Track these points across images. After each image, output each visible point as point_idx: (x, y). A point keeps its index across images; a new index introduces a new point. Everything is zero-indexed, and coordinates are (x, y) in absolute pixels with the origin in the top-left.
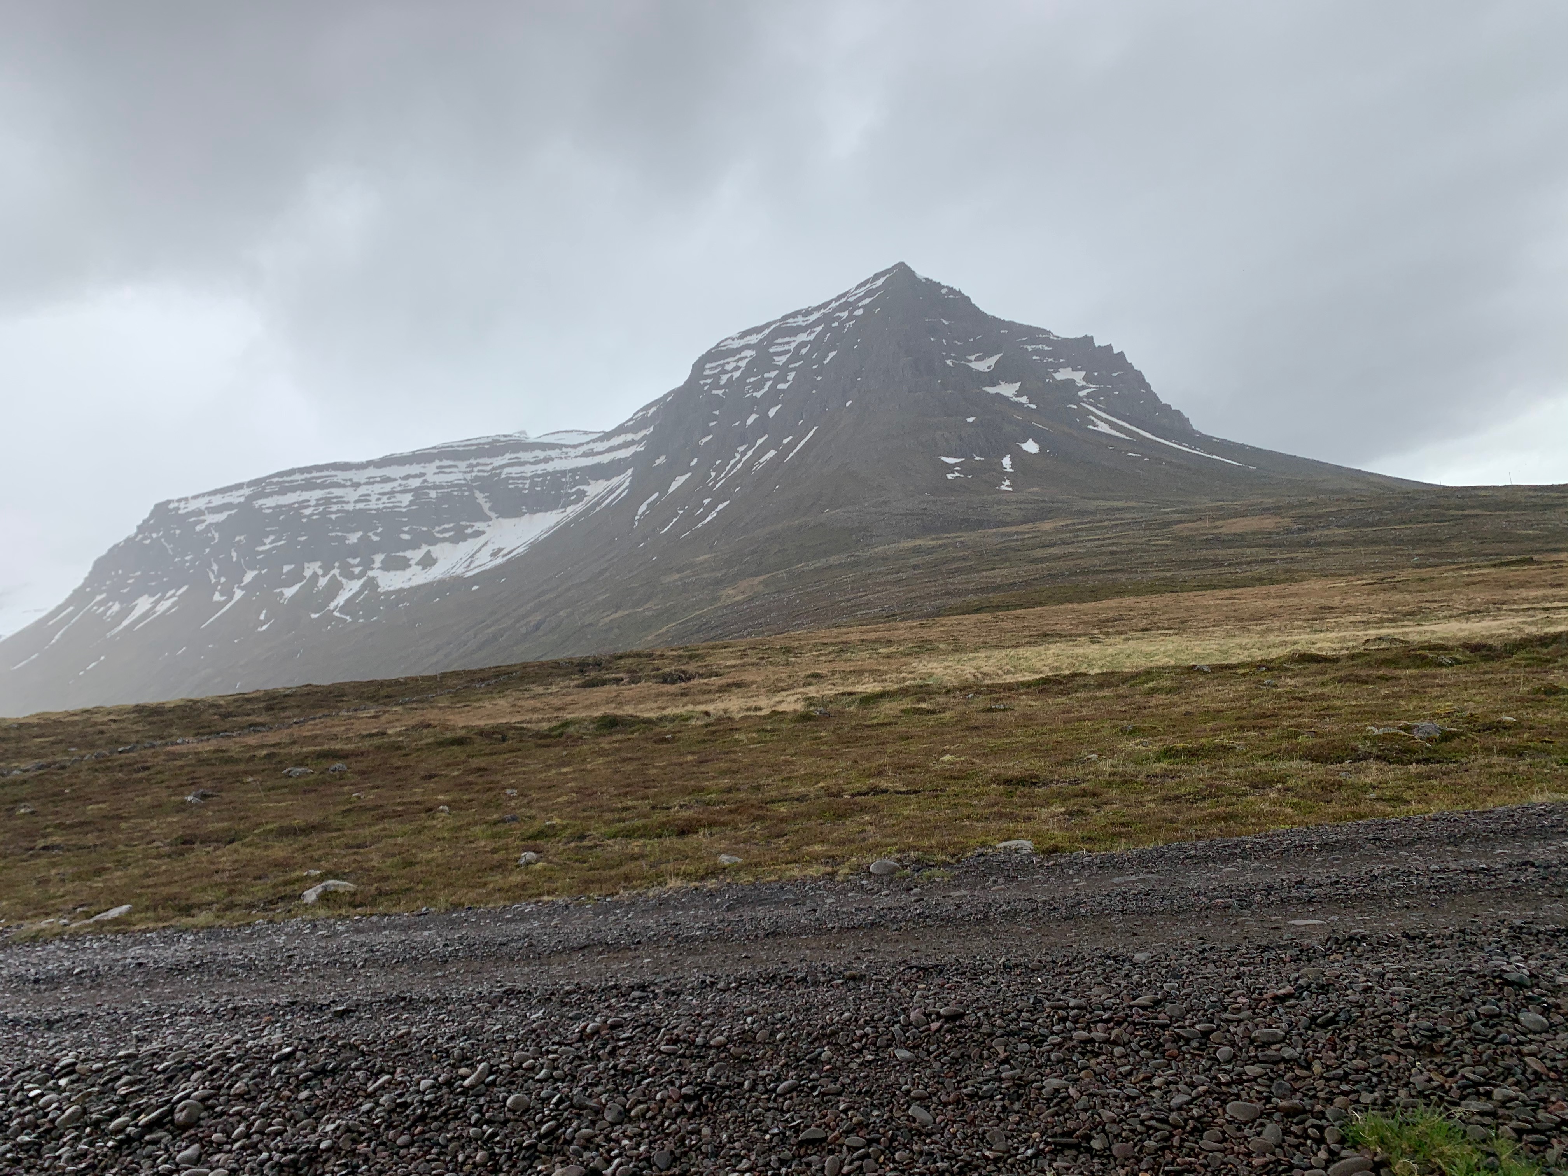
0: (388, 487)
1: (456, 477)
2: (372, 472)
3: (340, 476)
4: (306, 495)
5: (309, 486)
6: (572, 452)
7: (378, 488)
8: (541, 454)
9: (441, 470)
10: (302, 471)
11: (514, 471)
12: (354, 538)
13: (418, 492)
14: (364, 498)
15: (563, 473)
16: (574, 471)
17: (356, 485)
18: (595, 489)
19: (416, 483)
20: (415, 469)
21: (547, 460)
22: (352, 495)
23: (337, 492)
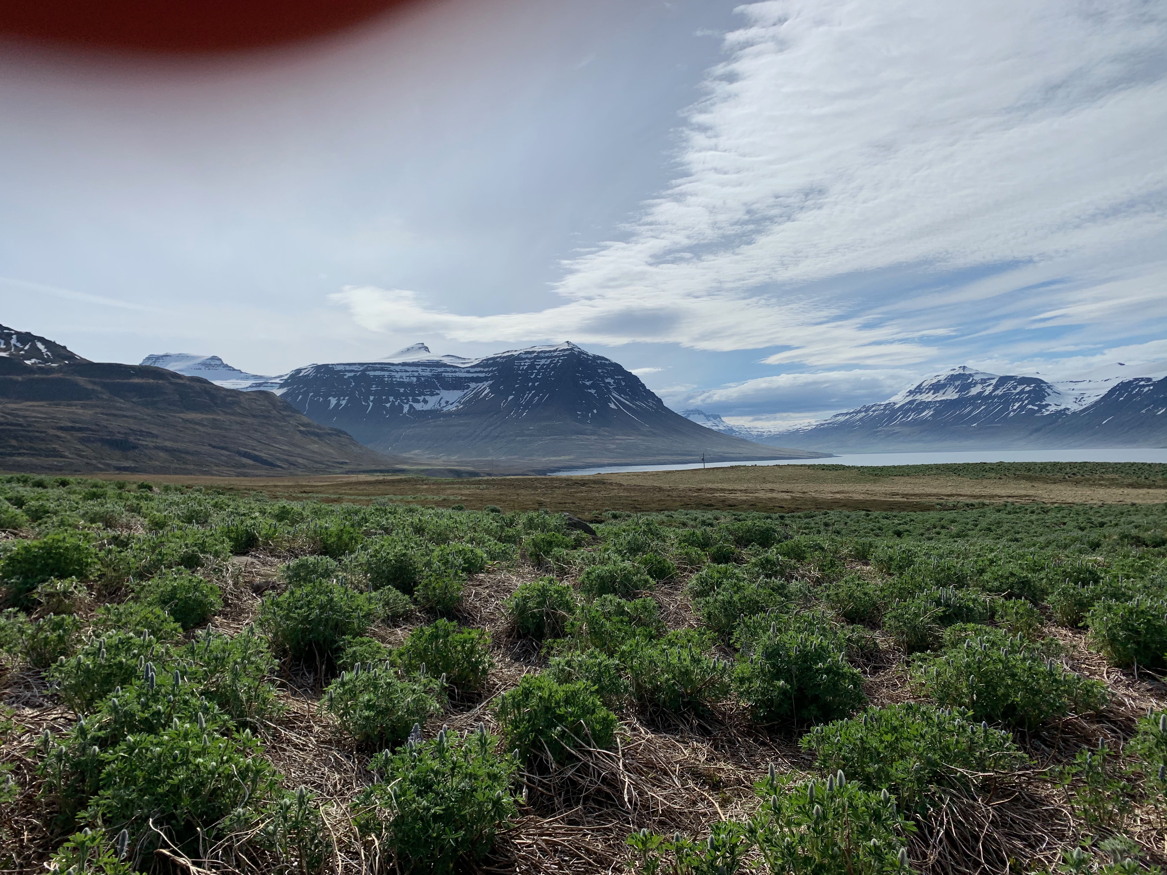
0: (408, 374)
1: (428, 373)
2: (400, 367)
3: (392, 368)
4: (383, 373)
5: (382, 370)
6: (463, 370)
7: (404, 374)
8: (454, 370)
9: (423, 370)
10: (379, 364)
11: (446, 374)
12: (402, 390)
13: (418, 378)
14: (401, 377)
15: (462, 378)
16: (465, 378)
17: (397, 372)
18: (473, 385)
19: (416, 374)
20: (415, 369)
21: (455, 372)
22: (398, 375)
23: (393, 374)
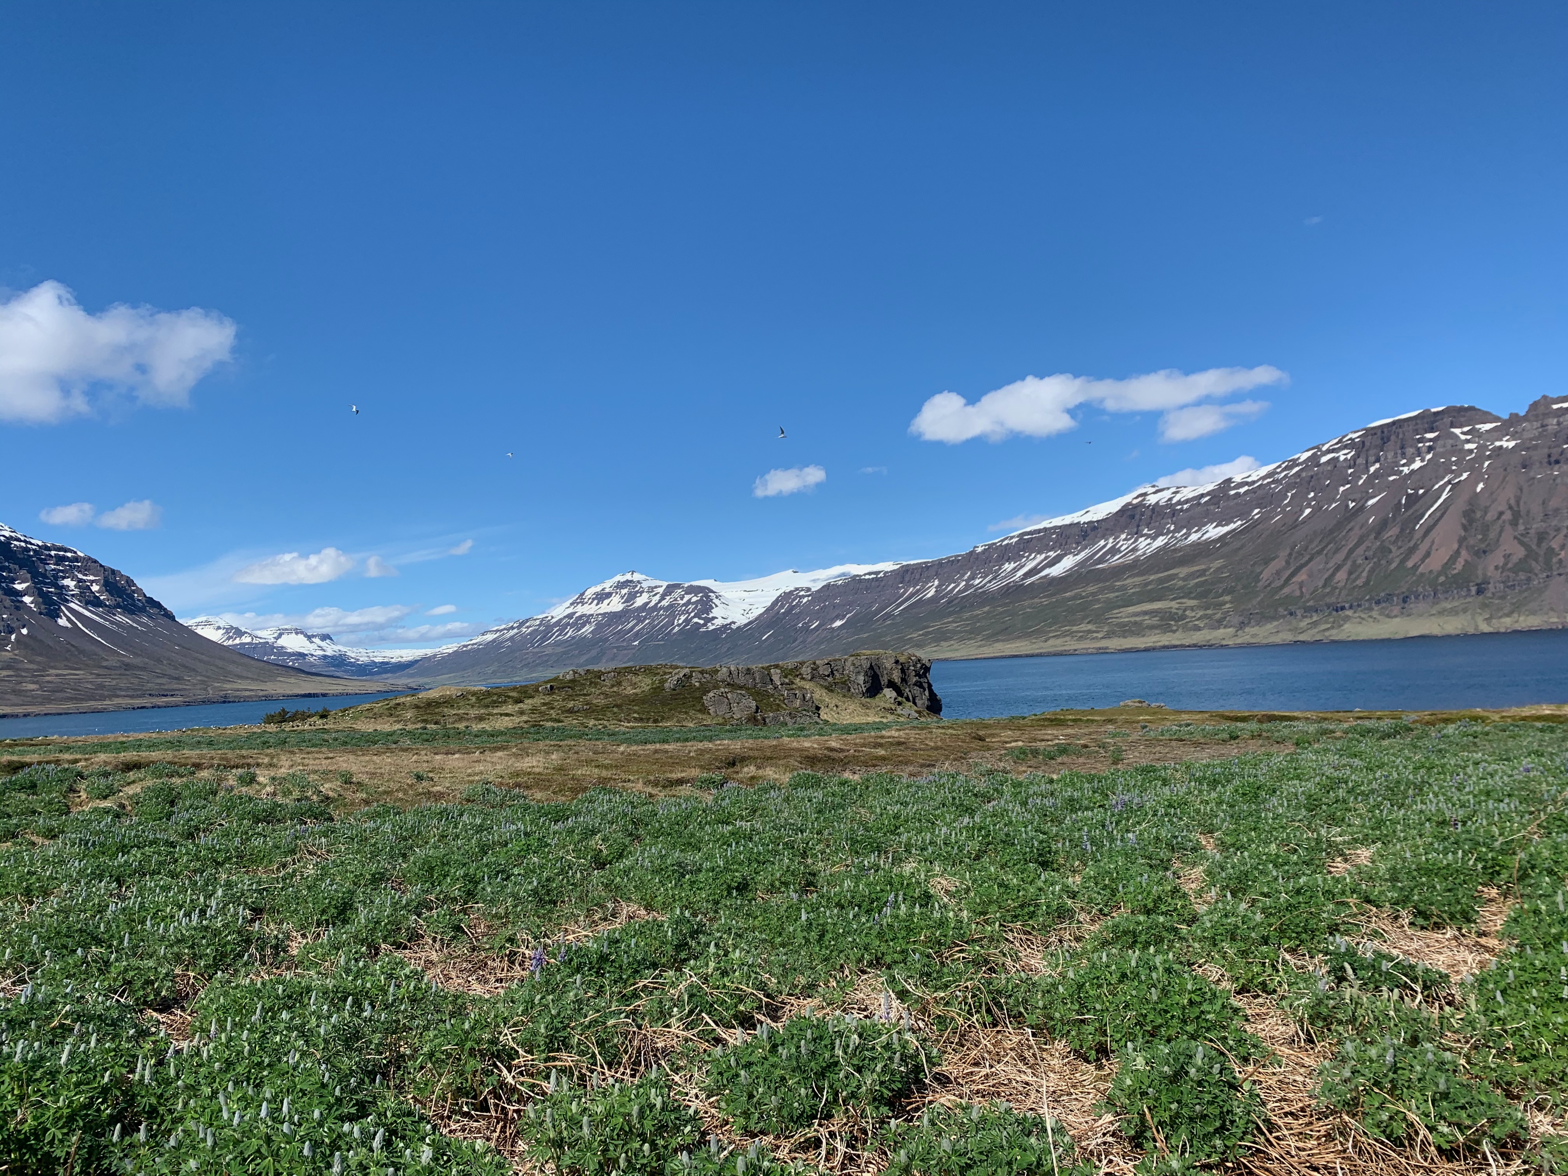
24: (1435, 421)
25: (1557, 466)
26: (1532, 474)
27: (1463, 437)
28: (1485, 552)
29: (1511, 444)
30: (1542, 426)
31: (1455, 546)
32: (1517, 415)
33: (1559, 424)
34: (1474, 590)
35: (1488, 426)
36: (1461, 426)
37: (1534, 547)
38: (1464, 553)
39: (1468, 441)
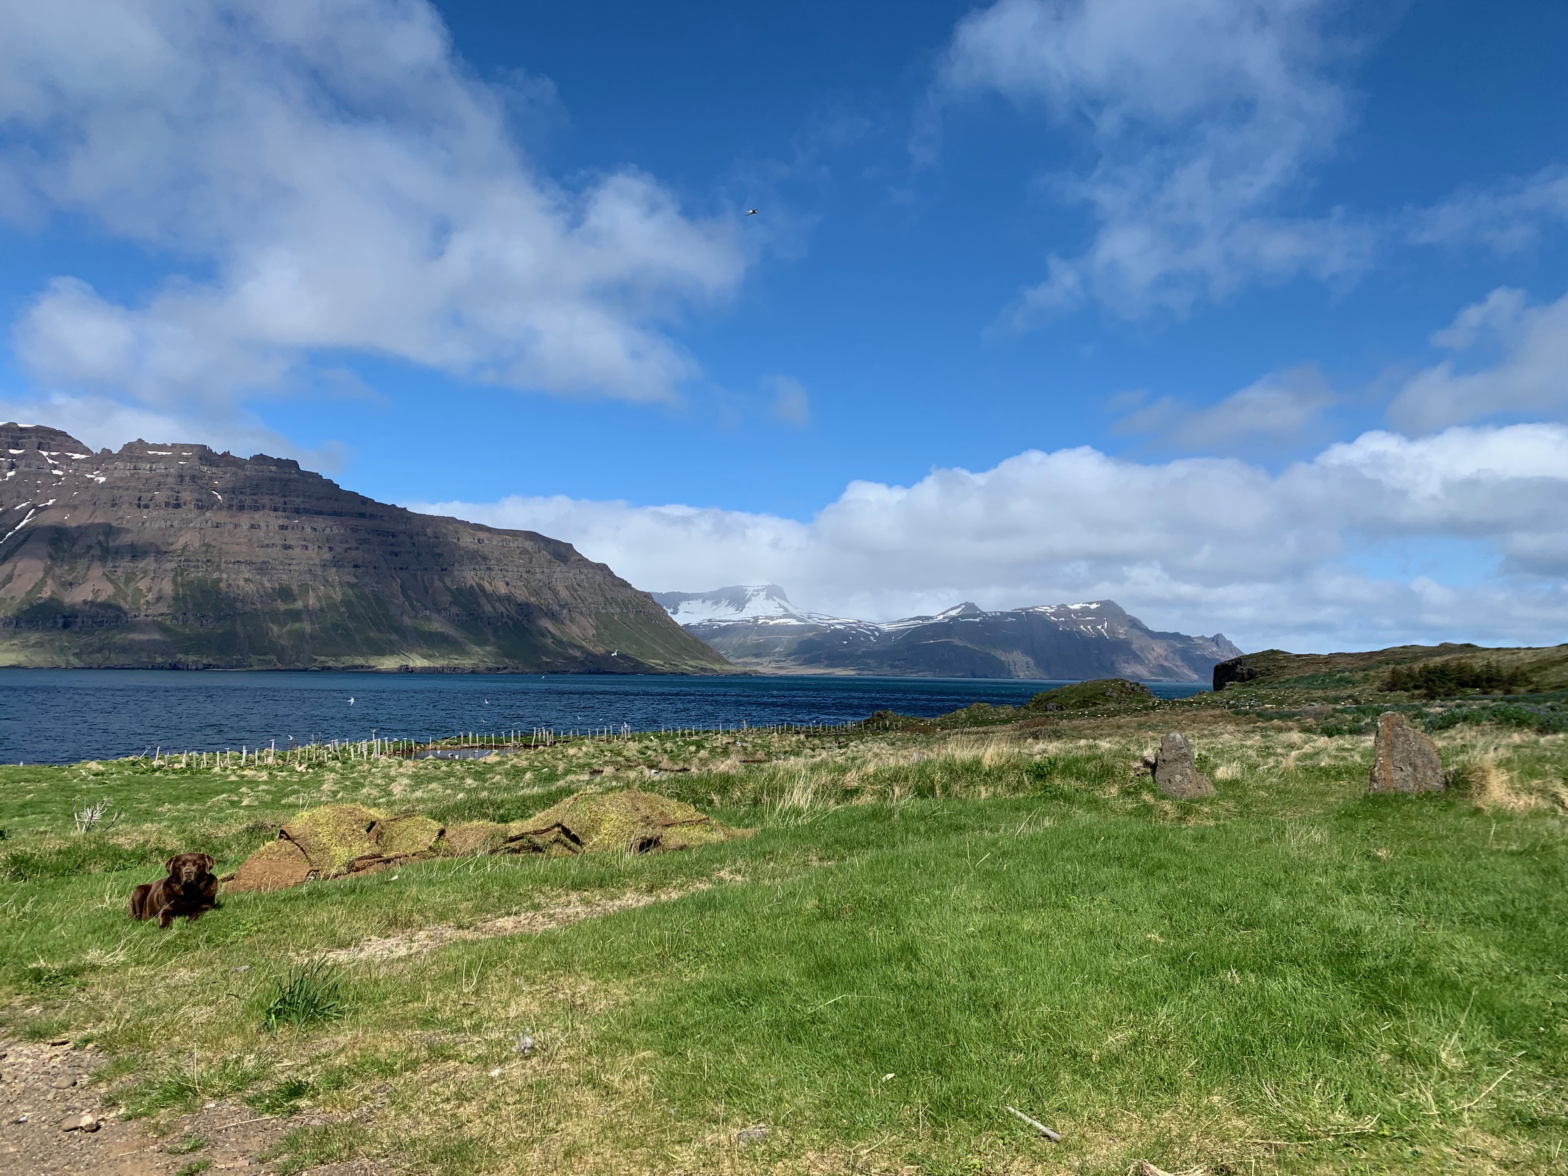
24: (20, 438)
25: (146, 511)
26: (121, 513)
27: (50, 461)
28: (71, 584)
29: (102, 480)
30: (135, 469)
31: (41, 575)
32: (110, 451)
33: (151, 470)
34: (61, 622)
35: (77, 456)
36: (49, 449)
37: (122, 586)
38: (49, 582)
39: (55, 467)
